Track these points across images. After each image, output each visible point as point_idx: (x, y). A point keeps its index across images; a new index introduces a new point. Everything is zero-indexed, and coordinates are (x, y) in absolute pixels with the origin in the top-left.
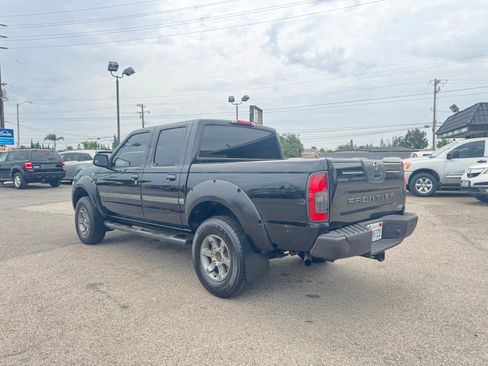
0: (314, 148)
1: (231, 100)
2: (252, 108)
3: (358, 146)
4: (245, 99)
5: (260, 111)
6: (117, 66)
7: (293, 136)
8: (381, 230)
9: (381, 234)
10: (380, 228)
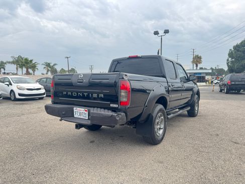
8: (87, 114)
9: (87, 116)
10: (86, 112)
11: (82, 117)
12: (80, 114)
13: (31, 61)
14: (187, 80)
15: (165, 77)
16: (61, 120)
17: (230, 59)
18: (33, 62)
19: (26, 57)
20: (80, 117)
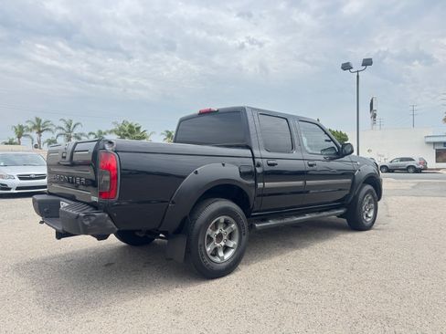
13: (138, 129)
14: (337, 153)
15: (250, 148)
16: (41, 222)
18: (141, 130)
19: (130, 122)
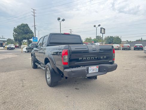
0: (127, 41)
1: (95, 26)
2: (101, 28)
3: (144, 40)
4: (99, 25)
5: (104, 29)
6: (60, 19)
7: (118, 37)
8: (98, 69)
9: (98, 70)
10: (97, 68)
11: (94, 72)
12: (93, 70)
17: (15, 33)
20: (93, 72)
